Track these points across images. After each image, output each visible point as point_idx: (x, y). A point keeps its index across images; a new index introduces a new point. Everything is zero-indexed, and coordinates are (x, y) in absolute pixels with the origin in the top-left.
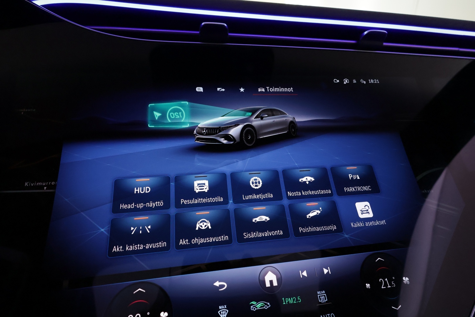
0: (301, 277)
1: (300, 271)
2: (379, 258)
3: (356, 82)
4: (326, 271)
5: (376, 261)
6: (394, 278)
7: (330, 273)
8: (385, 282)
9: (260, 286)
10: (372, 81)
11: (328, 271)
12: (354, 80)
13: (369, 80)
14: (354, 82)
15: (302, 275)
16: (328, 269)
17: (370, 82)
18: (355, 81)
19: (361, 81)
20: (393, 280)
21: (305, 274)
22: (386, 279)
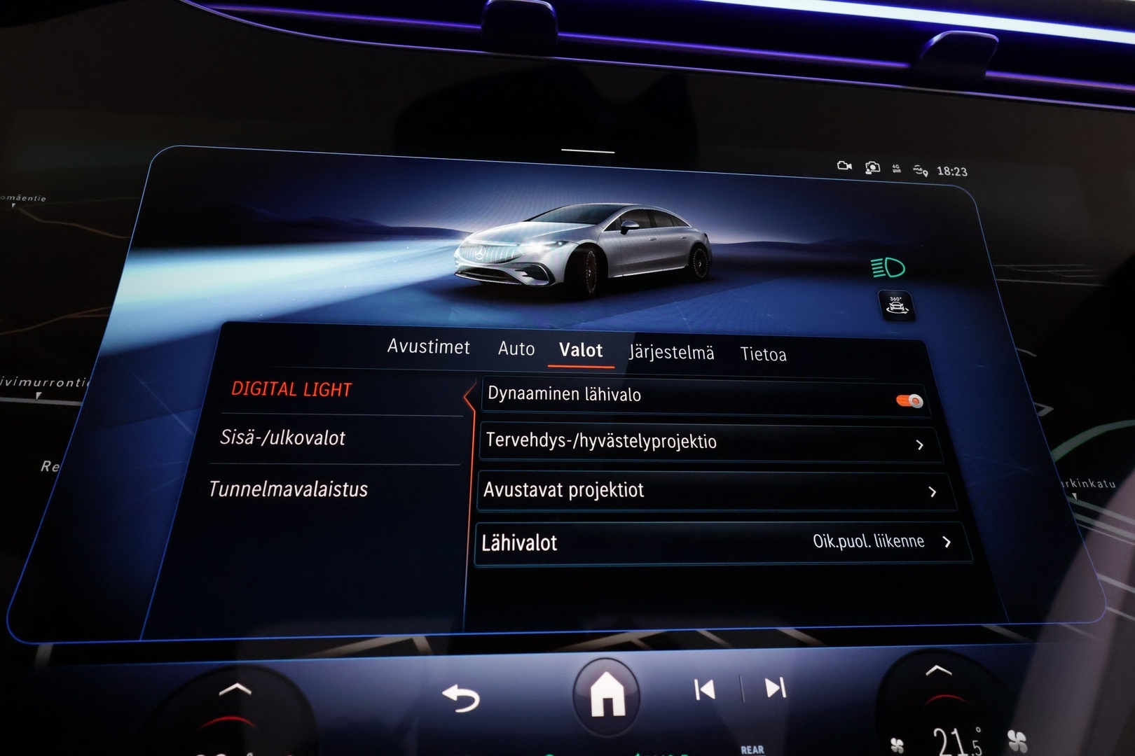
0: (698, 698)
1: (696, 682)
2: (936, 667)
3: (899, 171)
4: (771, 688)
5: (928, 674)
6: (978, 730)
7: (784, 695)
8: (952, 739)
9: (574, 712)
10: (948, 171)
11: (777, 688)
12: (894, 166)
13: (939, 168)
14: (894, 171)
15: (701, 693)
16: (779, 684)
17: (941, 174)
18: (897, 169)
19: (914, 169)
20: (976, 736)
21: (709, 690)
22: (955, 732)
